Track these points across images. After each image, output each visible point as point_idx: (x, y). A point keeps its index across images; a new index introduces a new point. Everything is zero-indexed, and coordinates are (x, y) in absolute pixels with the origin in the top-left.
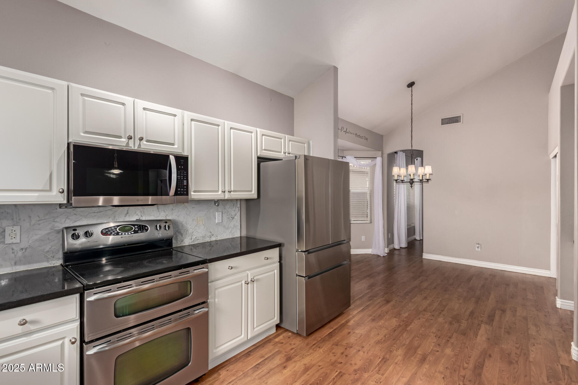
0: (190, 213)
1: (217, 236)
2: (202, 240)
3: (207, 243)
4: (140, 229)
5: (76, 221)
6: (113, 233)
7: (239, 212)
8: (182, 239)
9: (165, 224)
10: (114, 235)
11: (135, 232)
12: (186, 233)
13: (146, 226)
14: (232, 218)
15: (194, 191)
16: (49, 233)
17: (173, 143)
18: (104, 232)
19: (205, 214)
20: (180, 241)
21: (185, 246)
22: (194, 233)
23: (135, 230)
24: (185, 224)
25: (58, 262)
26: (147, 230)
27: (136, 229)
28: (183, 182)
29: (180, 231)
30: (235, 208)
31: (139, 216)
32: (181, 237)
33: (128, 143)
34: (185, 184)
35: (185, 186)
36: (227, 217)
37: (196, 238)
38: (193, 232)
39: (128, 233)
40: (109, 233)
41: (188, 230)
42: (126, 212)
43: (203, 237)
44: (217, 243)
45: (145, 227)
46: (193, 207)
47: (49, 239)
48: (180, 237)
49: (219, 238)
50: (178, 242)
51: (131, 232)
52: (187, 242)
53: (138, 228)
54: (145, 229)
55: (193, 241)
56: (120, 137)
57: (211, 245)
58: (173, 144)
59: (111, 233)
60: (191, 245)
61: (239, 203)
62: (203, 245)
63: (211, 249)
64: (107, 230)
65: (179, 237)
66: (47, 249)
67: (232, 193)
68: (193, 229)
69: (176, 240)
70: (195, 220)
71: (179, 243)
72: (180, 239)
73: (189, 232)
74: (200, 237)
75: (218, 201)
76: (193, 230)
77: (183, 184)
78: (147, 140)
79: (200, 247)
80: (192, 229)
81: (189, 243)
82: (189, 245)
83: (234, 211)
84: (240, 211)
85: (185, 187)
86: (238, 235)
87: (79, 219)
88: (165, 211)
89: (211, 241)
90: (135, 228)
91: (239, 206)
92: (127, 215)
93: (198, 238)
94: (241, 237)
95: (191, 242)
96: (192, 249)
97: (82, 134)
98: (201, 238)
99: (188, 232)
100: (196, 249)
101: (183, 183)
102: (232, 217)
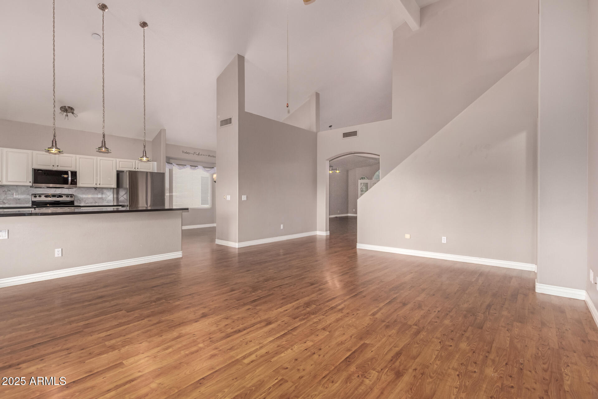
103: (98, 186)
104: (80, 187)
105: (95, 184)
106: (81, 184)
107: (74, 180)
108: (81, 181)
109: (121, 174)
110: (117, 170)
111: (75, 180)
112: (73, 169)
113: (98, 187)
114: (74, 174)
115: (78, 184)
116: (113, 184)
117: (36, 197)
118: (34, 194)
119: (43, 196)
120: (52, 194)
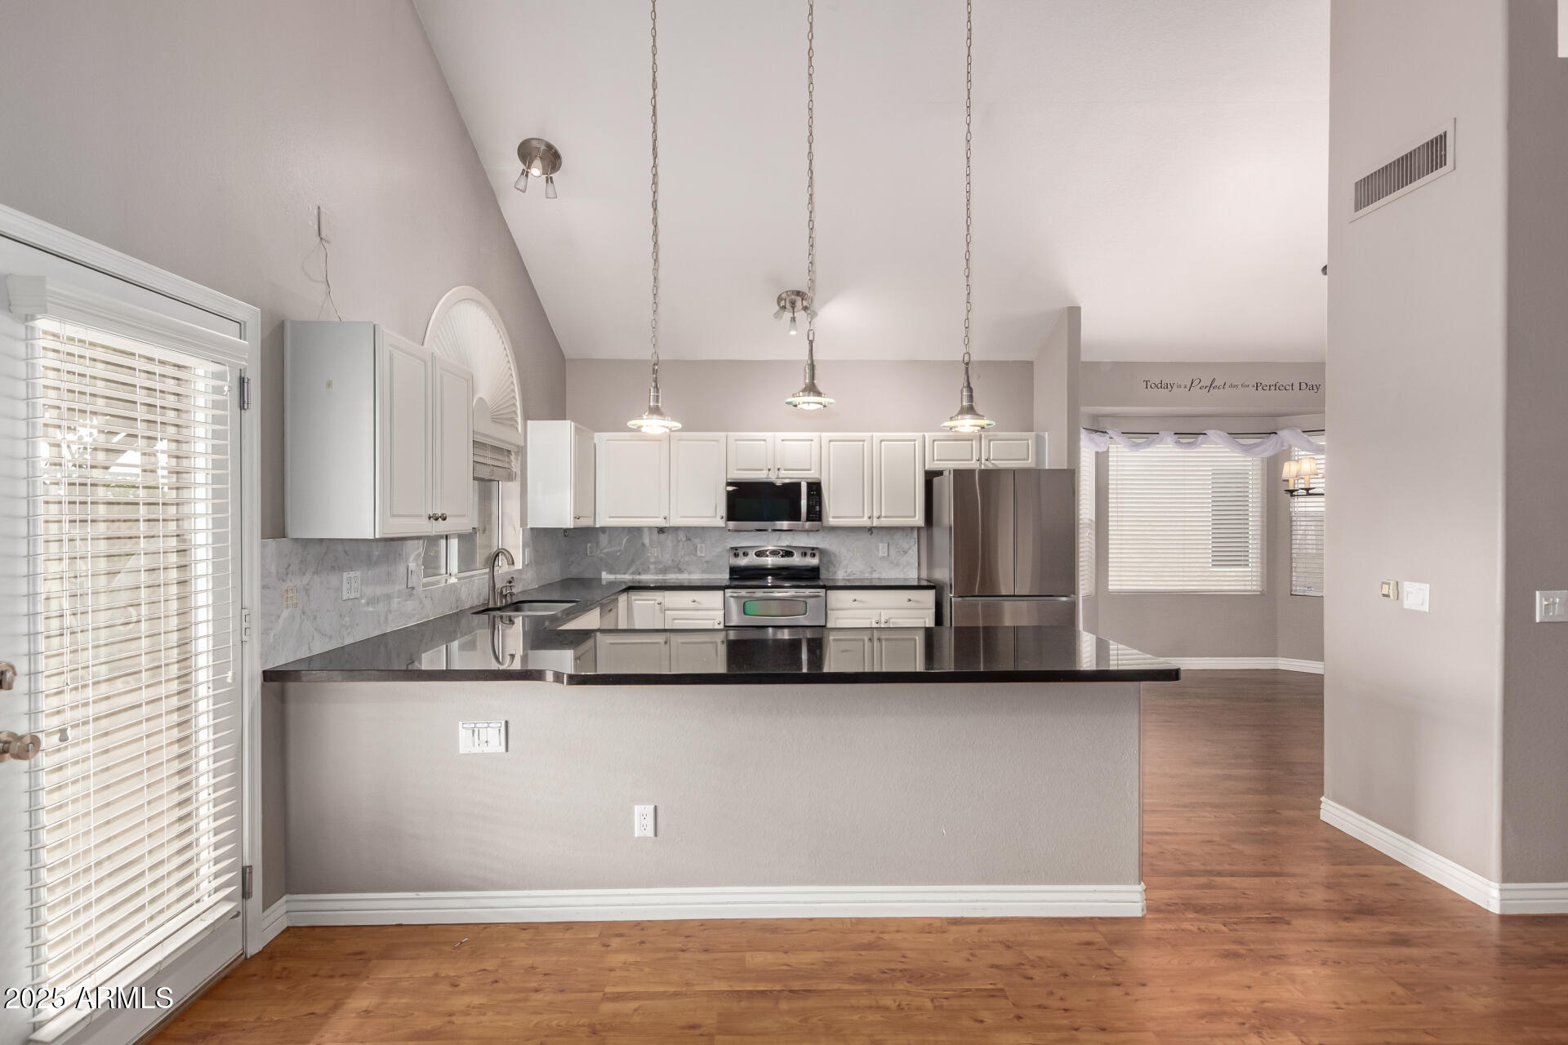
0: (843, 541)
1: (880, 573)
2: (860, 575)
5: (740, 543)
6: (764, 556)
7: (916, 545)
9: (811, 552)
11: (782, 556)
14: (904, 552)
18: (757, 554)
19: (862, 545)
20: (831, 572)
21: (838, 578)
24: (839, 555)
25: (727, 574)
26: (792, 556)
29: (832, 561)
30: (908, 539)
31: (789, 541)
33: (768, 475)
35: (819, 510)
36: (897, 550)
37: (852, 571)
38: (848, 565)
39: (776, 557)
40: (761, 555)
41: (841, 562)
42: (777, 537)
43: (861, 572)
45: (791, 553)
49: (883, 577)
50: (829, 572)
51: (778, 556)
52: (840, 574)
53: (785, 554)
55: (848, 575)
56: (761, 470)
58: (809, 470)
60: (846, 579)
61: (916, 532)
64: (759, 553)
65: (834, 570)
66: (721, 564)
67: (883, 519)
68: (850, 562)
69: (827, 570)
70: (851, 551)
78: (785, 469)
80: (848, 562)
81: (844, 576)
83: (909, 543)
85: (818, 513)
86: (913, 574)
88: (814, 539)
90: (782, 554)
91: (916, 536)
92: (779, 539)
93: (855, 572)
97: (735, 472)
99: (841, 564)
102: (906, 550)
103: (876, 523)
104: (834, 529)
105: (866, 518)
106: (833, 517)
107: (814, 507)
108: (836, 511)
109: (936, 480)
110: (927, 468)
111: (818, 508)
112: (812, 475)
113: (875, 525)
114: (815, 488)
115: (828, 518)
116: (915, 516)
117: (738, 555)
118: (732, 548)
119: (752, 553)
120: (770, 548)
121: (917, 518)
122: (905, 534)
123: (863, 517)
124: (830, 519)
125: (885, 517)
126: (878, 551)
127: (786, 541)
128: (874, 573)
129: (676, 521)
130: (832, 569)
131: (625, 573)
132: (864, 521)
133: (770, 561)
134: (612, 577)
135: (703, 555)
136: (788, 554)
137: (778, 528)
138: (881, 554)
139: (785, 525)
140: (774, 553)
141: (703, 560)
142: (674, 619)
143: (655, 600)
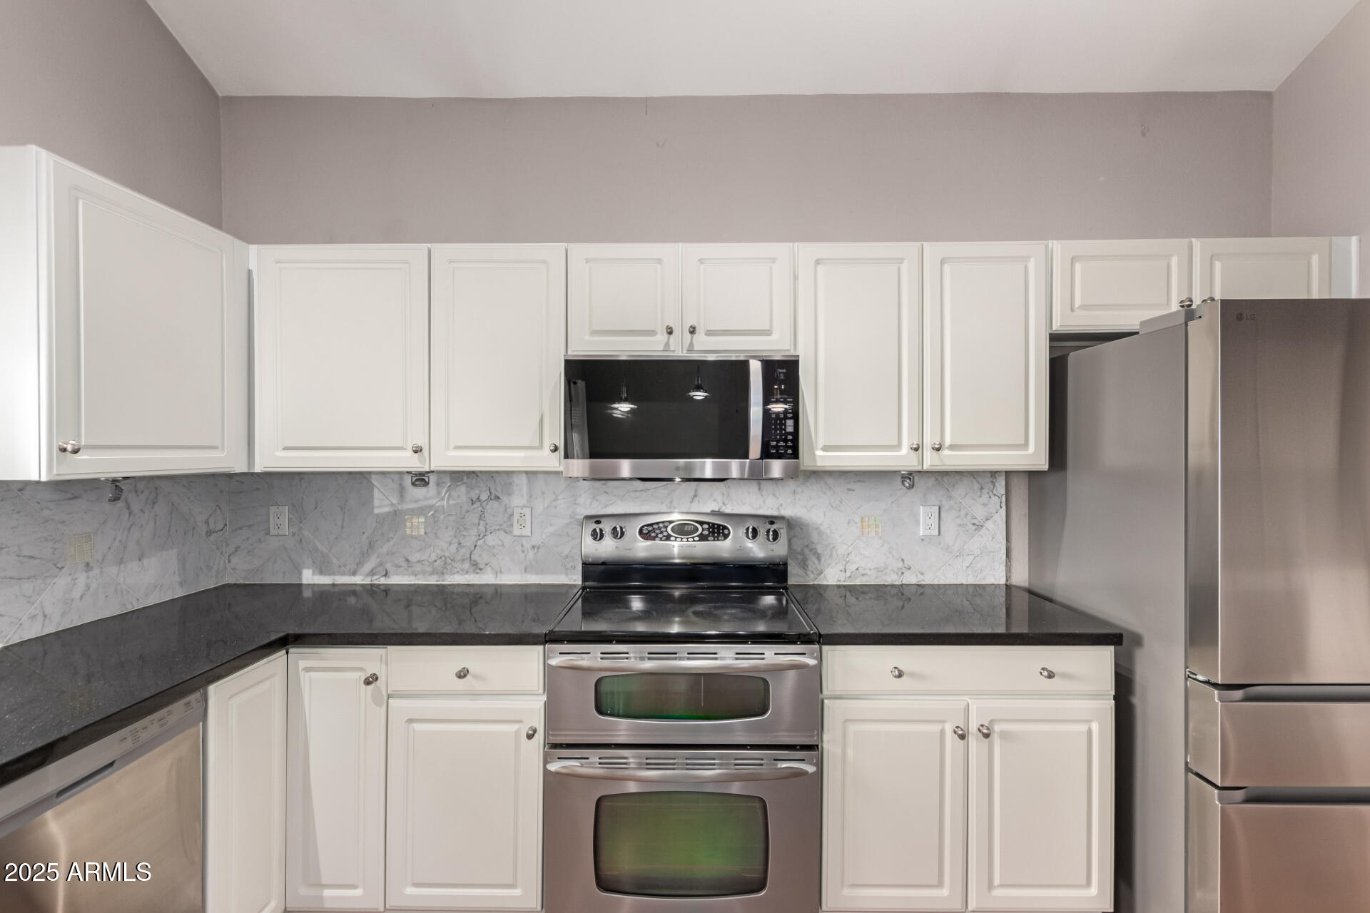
0: (841, 502)
1: (922, 574)
2: (876, 578)
3: (889, 588)
4: (713, 533)
5: (607, 506)
6: (660, 536)
7: (1003, 511)
8: (819, 567)
9: (768, 526)
10: (661, 539)
11: (703, 538)
12: (831, 555)
13: (725, 528)
14: (974, 527)
15: (824, 446)
16: (568, 524)
17: (768, 328)
18: (645, 532)
19: (885, 510)
20: (812, 572)
21: (827, 586)
22: (852, 557)
23: (701, 533)
24: (828, 532)
25: (576, 579)
26: (726, 536)
27: (706, 532)
28: (785, 424)
29: (813, 546)
30: (985, 497)
31: (718, 503)
32: (816, 562)
33: (667, 344)
34: (790, 429)
35: (790, 433)
36: (959, 521)
37: (857, 569)
38: (848, 554)
39: (688, 538)
40: (653, 535)
41: (834, 547)
42: (692, 493)
43: (878, 570)
44: (922, 594)
45: (723, 530)
46: (848, 489)
47: (569, 536)
48: (814, 563)
49: (928, 579)
50: (809, 573)
51: (693, 538)
52: (832, 576)
53: (709, 531)
54: (723, 533)
55: (850, 577)
56: (652, 333)
57: (903, 594)
58: (767, 333)
59: (657, 534)
60: (844, 586)
62: (880, 591)
63: (903, 607)
64: (650, 528)
65: (811, 563)
66: (565, 553)
67: (947, 452)
68: (849, 547)
69: (804, 568)
70: (856, 523)
71: (812, 576)
72: (814, 566)
73: (839, 552)
74: (870, 570)
75: (911, 474)
76: (850, 549)
77: (785, 429)
78: (708, 331)
79: (869, 595)
80: (846, 547)
81: (840, 581)
82: (839, 586)
83: (985, 505)
84: (1004, 507)
85: (790, 437)
86: (996, 576)
87: (613, 501)
88: (776, 496)
89: (902, 585)
90: (703, 530)
92: (695, 498)
93: (864, 572)
94: (1008, 587)
95: (843, 579)
96: (845, 596)
97: (588, 337)
98: (872, 571)
99: (834, 553)
100: (857, 599)
101: (785, 426)
102: (974, 524)
103: (930, 461)
104: (817, 475)
105: (905, 450)
106: (825, 449)
107: (780, 423)
110: (1057, 327)
111: (791, 425)
112: (777, 347)
114: (783, 375)
115: (812, 450)
116: (1026, 444)
117: (602, 536)
118: (588, 518)
119: (633, 529)
120: (676, 517)
121: (1031, 449)
122: (977, 486)
123: (898, 446)
124: (819, 453)
125: (952, 447)
126: (918, 522)
127: (710, 503)
128: (907, 574)
129: (445, 458)
130: (812, 562)
131: (354, 573)
132: (903, 459)
133: (677, 550)
134: (325, 580)
135: (527, 532)
136: (717, 531)
137: (697, 476)
138: (922, 531)
139: (708, 467)
140: (683, 530)
141: (528, 546)
142: (411, 721)
143: (362, 669)
